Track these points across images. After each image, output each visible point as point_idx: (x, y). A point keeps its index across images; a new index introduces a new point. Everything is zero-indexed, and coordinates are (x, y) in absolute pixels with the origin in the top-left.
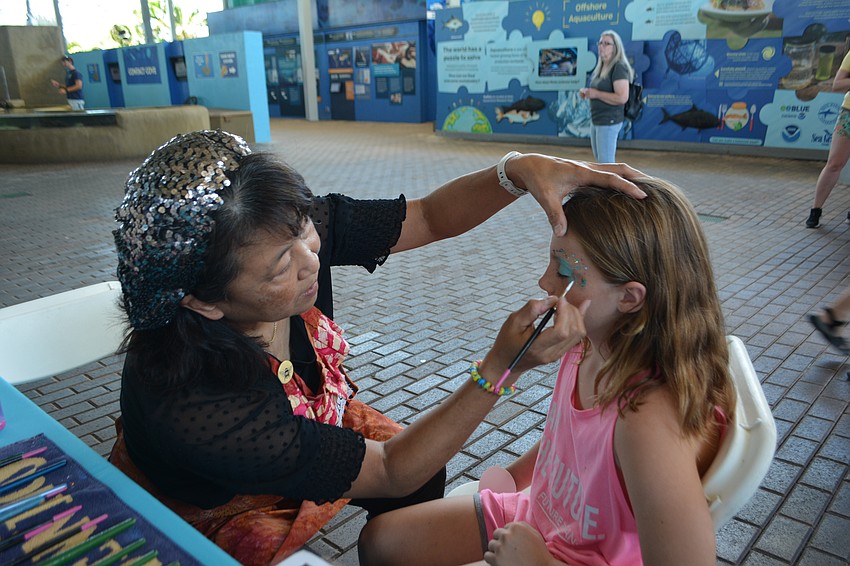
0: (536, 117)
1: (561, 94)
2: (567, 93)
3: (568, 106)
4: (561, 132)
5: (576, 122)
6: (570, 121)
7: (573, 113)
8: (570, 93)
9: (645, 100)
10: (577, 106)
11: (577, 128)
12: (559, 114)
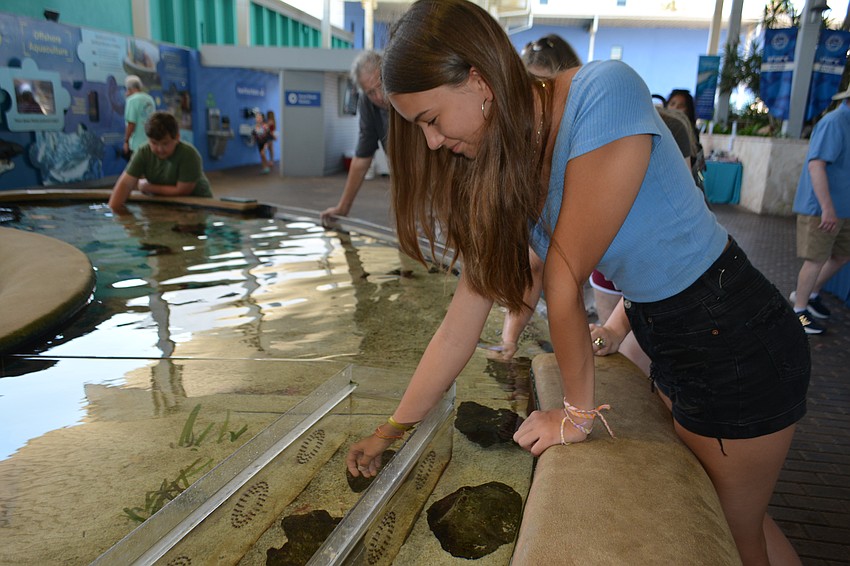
0: (11, 166)
1: (39, 135)
2: (43, 133)
3: (47, 148)
4: (45, 180)
5: (58, 166)
6: (51, 166)
7: (53, 156)
8: (47, 134)
9: (103, 139)
10: (55, 147)
11: (59, 173)
12: (40, 159)
